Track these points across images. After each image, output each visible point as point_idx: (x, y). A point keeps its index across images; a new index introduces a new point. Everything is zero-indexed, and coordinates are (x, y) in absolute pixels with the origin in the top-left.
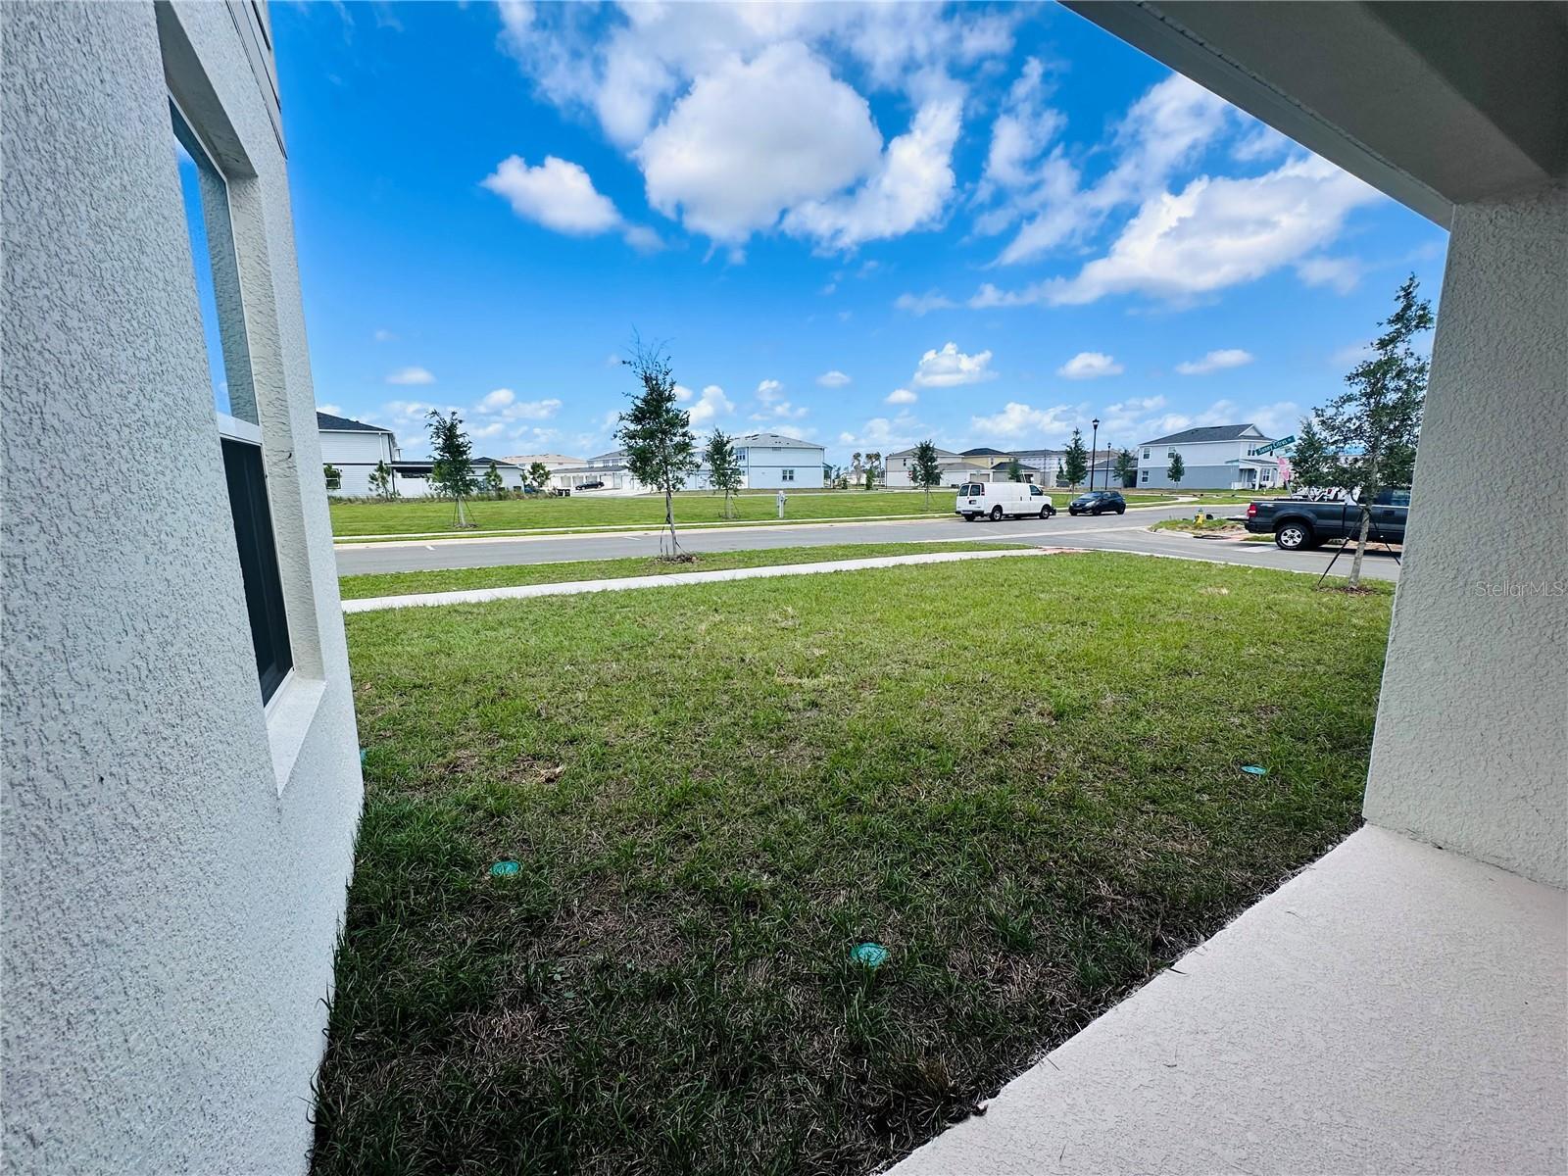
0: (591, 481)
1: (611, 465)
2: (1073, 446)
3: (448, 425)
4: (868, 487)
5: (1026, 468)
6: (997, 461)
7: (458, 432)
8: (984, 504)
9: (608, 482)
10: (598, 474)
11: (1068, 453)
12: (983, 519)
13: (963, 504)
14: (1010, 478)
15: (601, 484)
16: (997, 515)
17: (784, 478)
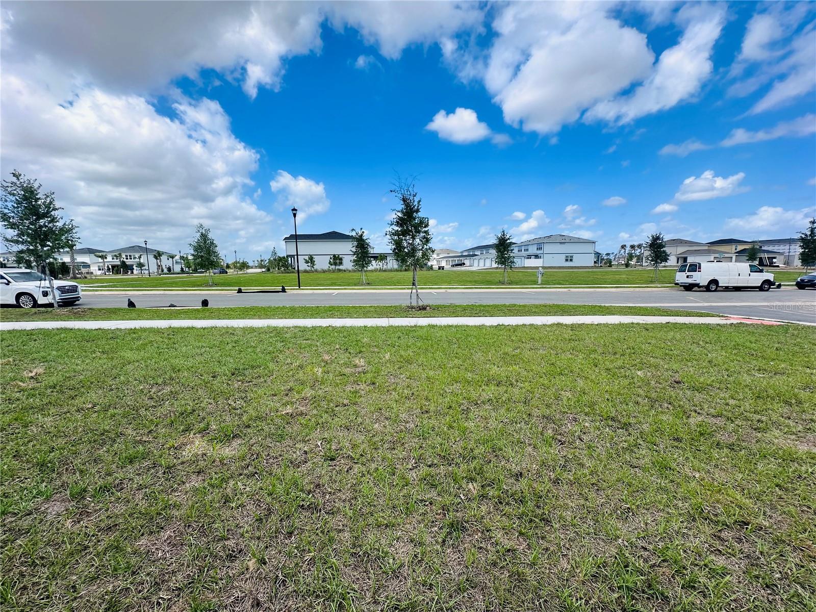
0: (460, 263)
2: (809, 233)
4: (627, 265)
5: (768, 252)
6: (740, 248)
8: (701, 278)
9: (467, 262)
10: (464, 258)
11: (802, 239)
12: (699, 290)
13: (681, 278)
14: (748, 260)
15: (464, 264)
16: (713, 287)
17: (567, 260)
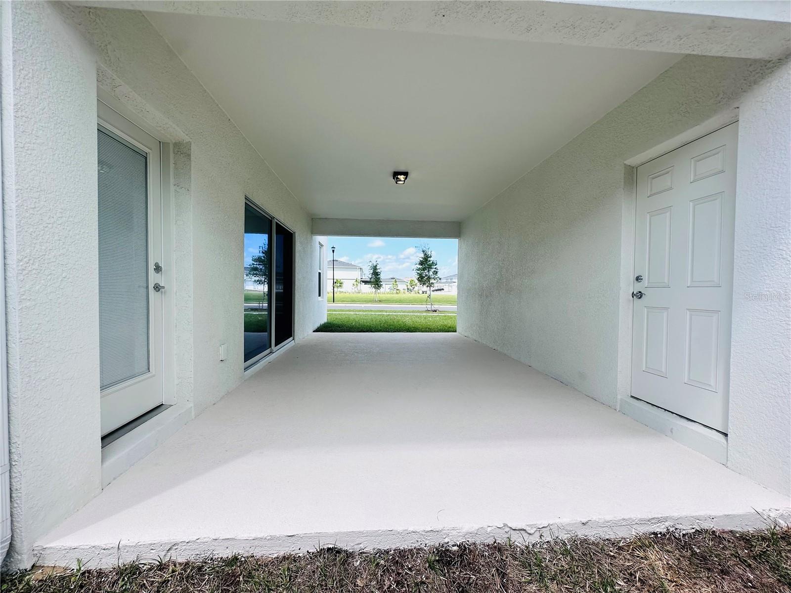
0: (439, 288)
1: (449, 281)
3: (375, 265)
7: (378, 268)
10: (442, 285)
